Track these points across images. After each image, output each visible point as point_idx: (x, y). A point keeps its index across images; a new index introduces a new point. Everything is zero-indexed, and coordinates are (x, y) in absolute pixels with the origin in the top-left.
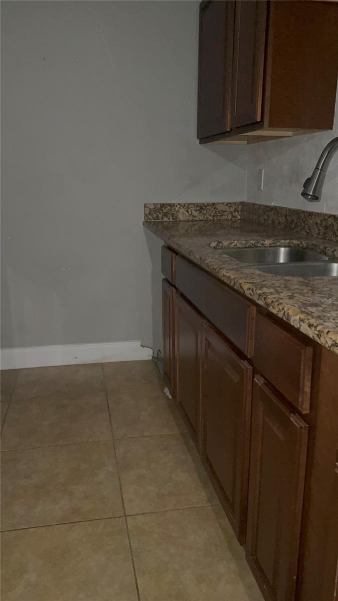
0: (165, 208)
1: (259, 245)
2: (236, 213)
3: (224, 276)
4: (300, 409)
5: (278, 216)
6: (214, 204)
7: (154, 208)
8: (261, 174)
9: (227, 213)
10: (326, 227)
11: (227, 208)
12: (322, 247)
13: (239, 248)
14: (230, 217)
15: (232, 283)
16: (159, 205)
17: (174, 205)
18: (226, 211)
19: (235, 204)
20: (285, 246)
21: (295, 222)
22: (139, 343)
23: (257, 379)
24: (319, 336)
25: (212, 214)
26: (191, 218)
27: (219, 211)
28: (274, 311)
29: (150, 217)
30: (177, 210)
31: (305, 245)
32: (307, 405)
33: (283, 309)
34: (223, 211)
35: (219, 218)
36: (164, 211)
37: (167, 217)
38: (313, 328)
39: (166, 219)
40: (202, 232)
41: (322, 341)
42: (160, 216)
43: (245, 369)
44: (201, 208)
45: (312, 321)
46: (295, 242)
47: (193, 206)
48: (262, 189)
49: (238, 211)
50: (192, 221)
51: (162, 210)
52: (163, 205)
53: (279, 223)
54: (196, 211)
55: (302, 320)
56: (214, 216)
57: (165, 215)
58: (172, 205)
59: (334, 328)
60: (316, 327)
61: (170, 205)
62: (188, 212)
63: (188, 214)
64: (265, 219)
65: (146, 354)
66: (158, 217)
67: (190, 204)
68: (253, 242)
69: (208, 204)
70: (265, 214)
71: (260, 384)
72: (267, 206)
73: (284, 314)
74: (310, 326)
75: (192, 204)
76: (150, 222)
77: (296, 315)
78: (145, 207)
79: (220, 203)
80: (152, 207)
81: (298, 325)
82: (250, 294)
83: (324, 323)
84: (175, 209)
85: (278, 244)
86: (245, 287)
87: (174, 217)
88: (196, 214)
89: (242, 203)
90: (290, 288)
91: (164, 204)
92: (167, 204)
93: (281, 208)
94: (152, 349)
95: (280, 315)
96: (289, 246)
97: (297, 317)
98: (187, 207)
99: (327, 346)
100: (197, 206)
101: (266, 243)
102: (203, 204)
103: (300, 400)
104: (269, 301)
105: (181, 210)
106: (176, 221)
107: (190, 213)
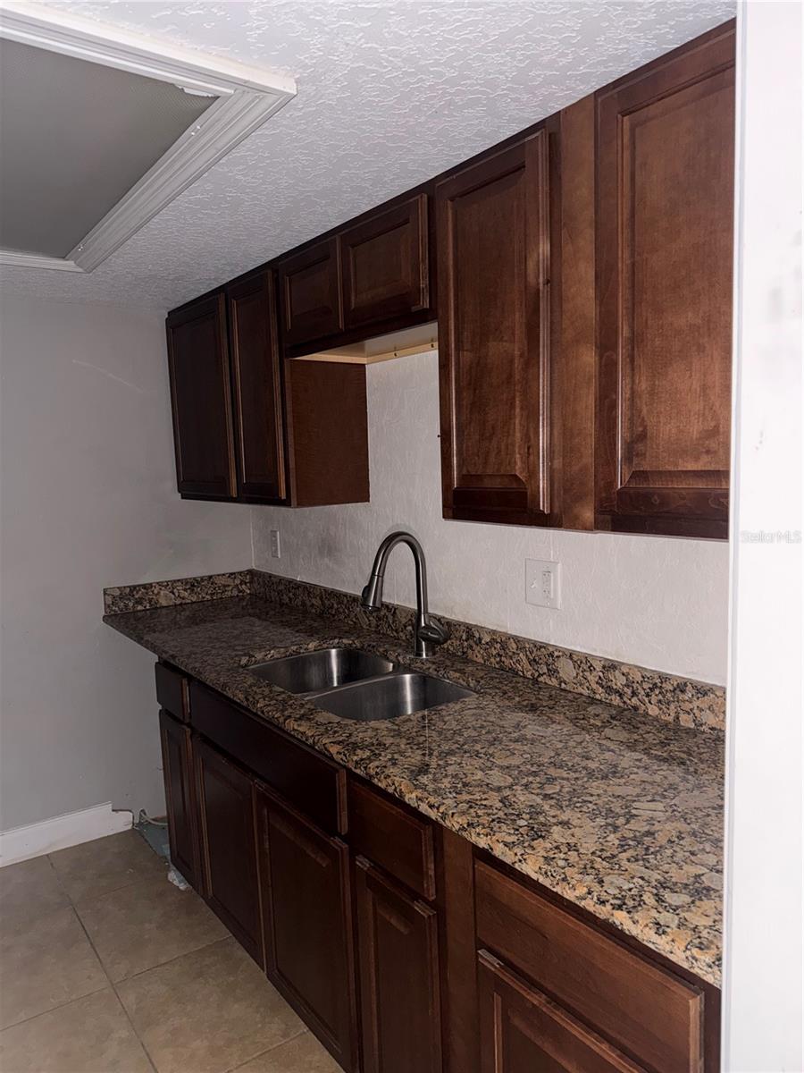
0: (137, 593)
1: (302, 651)
2: (244, 586)
3: (294, 730)
4: (426, 896)
5: (309, 596)
6: (210, 577)
7: (121, 594)
8: (275, 537)
9: (230, 588)
10: (379, 619)
11: (230, 581)
12: (381, 650)
13: (278, 659)
14: (235, 593)
15: (311, 741)
16: (128, 589)
17: (151, 584)
18: (229, 586)
19: (240, 573)
20: (334, 648)
21: (335, 605)
22: (109, 807)
23: (360, 862)
24: (443, 818)
25: (210, 592)
26: (178, 602)
27: (219, 587)
28: (382, 785)
29: (114, 608)
30: (156, 592)
31: (358, 645)
32: (432, 891)
33: (393, 784)
34: (225, 586)
35: (219, 596)
36: (137, 597)
37: (141, 604)
38: (435, 810)
39: (140, 608)
40: (194, 620)
41: (448, 824)
42: (131, 604)
43: (339, 849)
44: (193, 586)
45: (432, 800)
46: (345, 641)
47: (180, 583)
48: (279, 556)
49: (246, 584)
50: (181, 604)
51: (133, 596)
52: (133, 588)
53: (313, 605)
54: (185, 590)
55: (420, 799)
56: (212, 594)
57: (139, 602)
58: (147, 587)
59: (456, 807)
60: (438, 808)
61: (144, 586)
62: (173, 593)
63: (173, 596)
64: (290, 599)
65: (122, 822)
66: (126, 606)
67: (175, 581)
68: (294, 648)
69: (202, 579)
70: (290, 592)
71: (365, 869)
72: (290, 581)
73: (395, 790)
74: (431, 806)
75: (179, 580)
76: (116, 615)
77: (412, 792)
78: (105, 594)
79: (218, 575)
80: (117, 593)
81: (416, 805)
82: (342, 759)
83: (444, 801)
84: (153, 592)
85: (325, 646)
86: (334, 750)
87: (153, 603)
88: (184, 594)
89: (250, 572)
90: (385, 745)
91: (135, 587)
92: (139, 586)
93: (315, 586)
94: (130, 811)
95: (390, 790)
96: (339, 647)
97: (413, 795)
98: (170, 585)
99: (454, 830)
100: (187, 583)
101: (310, 646)
102: (194, 579)
103: (425, 885)
104: (372, 772)
105: (162, 593)
106: (156, 608)
107: (177, 594)
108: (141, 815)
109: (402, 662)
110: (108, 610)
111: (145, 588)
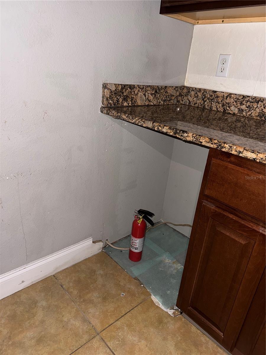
0: (125, 91)
6: (166, 87)
7: (116, 90)
9: (174, 98)
11: (174, 92)
14: (175, 101)
16: (120, 87)
18: (173, 96)
22: (91, 240)
25: (164, 99)
26: (146, 103)
27: (169, 96)
29: (110, 101)
30: (136, 92)
34: (171, 96)
35: (168, 103)
36: (125, 94)
37: (127, 101)
39: (125, 104)
42: (121, 100)
44: (156, 92)
47: (149, 89)
50: (148, 106)
51: (123, 93)
52: (124, 87)
54: (152, 94)
56: (164, 101)
57: (125, 99)
61: (130, 87)
62: (145, 96)
63: (145, 98)
66: (118, 101)
67: (148, 86)
69: (161, 87)
75: (150, 86)
79: (170, 87)
80: (113, 89)
84: (134, 92)
87: (133, 101)
88: (151, 98)
91: (125, 86)
92: (127, 85)
94: (102, 241)
100: (153, 89)
102: (158, 86)
105: (140, 93)
106: (134, 106)
107: (147, 97)
108: (106, 243)
110: (105, 102)
111: (130, 89)
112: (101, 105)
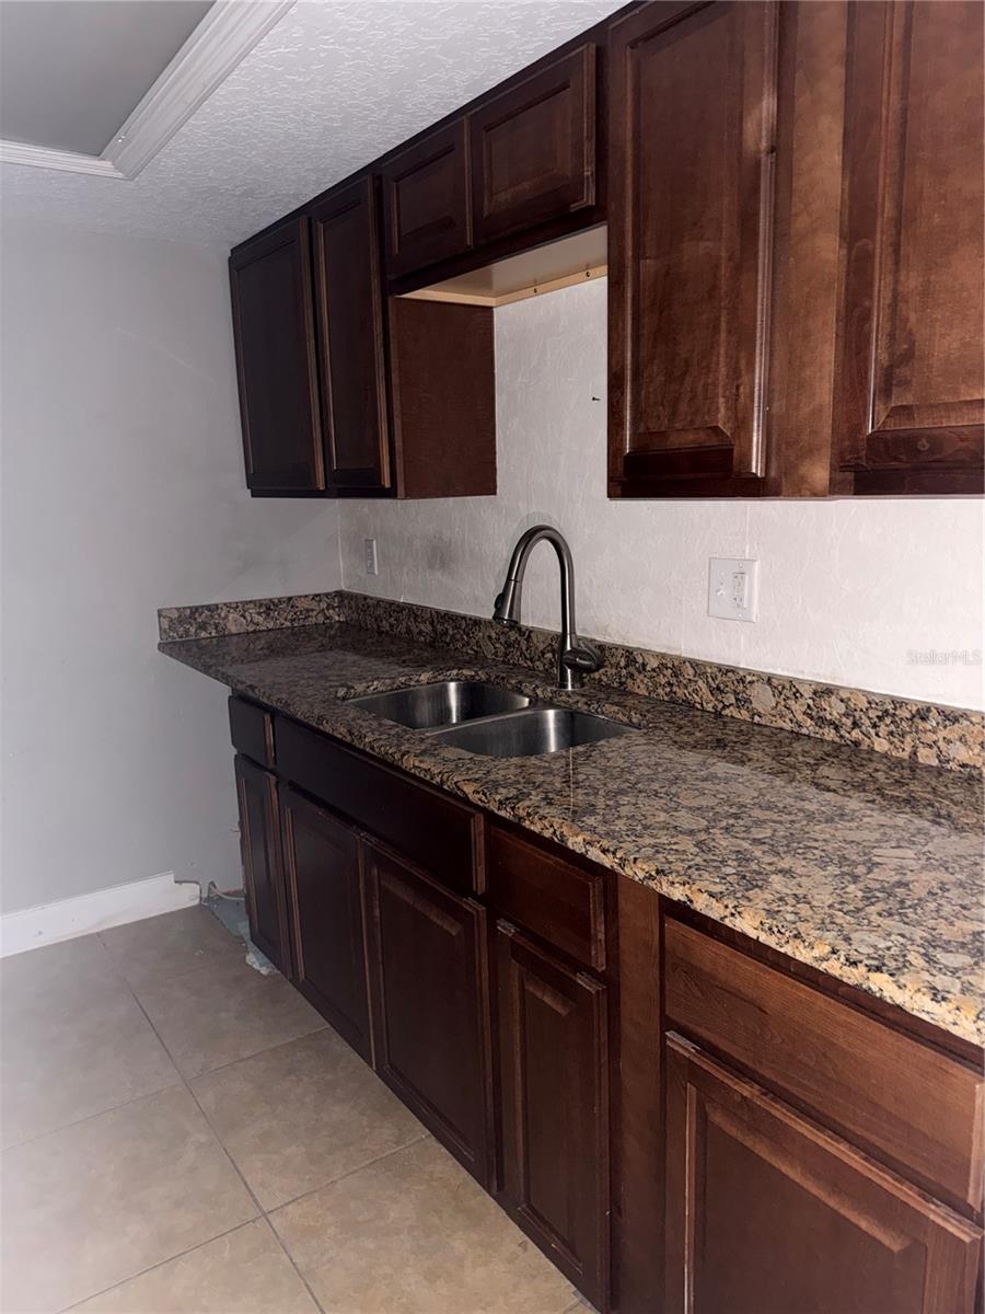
0: (200, 615)
1: (412, 683)
2: (331, 611)
3: (414, 767)
4: (593, 965)
5: (416, 621)
6: (290, 599)
7: (179, 617)
8: (371, 547)
9: (315, 613)
10: (508, 645)
11: (314, 605)
12: (513, 682)
13: (382, 692)
14: (321, 619)
15: (438, 779)
16: (188, 612)
17: (217, 606)
18: (313, 610)
19: (327, 595)
20: (452, 680)
21: (451, 632)
22: (171, 878)
23: (502, 927)
24: (622, 865)
25: (289, 617)
26: (251, 629)
27: (301, 612)
28: (536, 828)
29: (171, 634)
30: (223, 615)
31: (483, 676)
32: (602, 959)
33: (552, 826)
34: (308, 610)
35: (301, 622)
36: (199, 620)
37: (205, 630)
38: (611, 856)
39: (203, 634)
40: (273, 651)
41: (628, 871)
42: (193, 630)
43: (475, 913)
44: (269, 609)
45: (605, 843)
46: (466, 672)
47: (252, 606)
48: (376, 572)
49: (333, 608)
50: (254, 632)
51: (195, 619)
52: (195, 610)
53: (420, 633)
54: (259, 614)
55: (589, 843)
56: (292, 620)
57: (202, 626)
58: (212, 608)
59: (638, 851)
60: (614, 853)
61: (208, 608)
62: (245, 618)
63: (244, 621)
64: (391, 626)
65: (188, 896)
66: (187, 632)
67: (247, 603)
68: (403, 679)
69: (280, 600)
70: (391, 616)
71: (510, 935)
72: (392, 603)
73: (554, 833)
74: (605, 851)
75: (251, 602)
76: (175, 643)
77: (577, 835)
78: (160, 616)
79: (301, 597)
80: (175, 615)
81: (583, 850)
82: (480, 800)
83: (621, 845)
84: (219, 615)
85: (440, 677)
86: (468, 789)
87: (219, 629)
88: (257, 619)
89: (339, 594)
90: (534, 783)
91: (197, 608)
92: (202, 607)
93: (423, 609)
94: (197, 883)
95: (547, 834)
96: (458, 680)
97: (580, 839)
98: (241, 607)
99: (637, 879)
100: (261, 606)
101: (422, 678)
102: (270, 600)
103: (593, 953)
104: (522, 813)
105: (231, 616)
106: (224, 636)
107: (249, 619)
108: (210, 889)
109: (541, 696)
110: (164, 636)
111: (209, 610)
112: (158, 640)
